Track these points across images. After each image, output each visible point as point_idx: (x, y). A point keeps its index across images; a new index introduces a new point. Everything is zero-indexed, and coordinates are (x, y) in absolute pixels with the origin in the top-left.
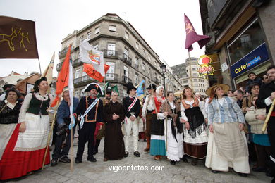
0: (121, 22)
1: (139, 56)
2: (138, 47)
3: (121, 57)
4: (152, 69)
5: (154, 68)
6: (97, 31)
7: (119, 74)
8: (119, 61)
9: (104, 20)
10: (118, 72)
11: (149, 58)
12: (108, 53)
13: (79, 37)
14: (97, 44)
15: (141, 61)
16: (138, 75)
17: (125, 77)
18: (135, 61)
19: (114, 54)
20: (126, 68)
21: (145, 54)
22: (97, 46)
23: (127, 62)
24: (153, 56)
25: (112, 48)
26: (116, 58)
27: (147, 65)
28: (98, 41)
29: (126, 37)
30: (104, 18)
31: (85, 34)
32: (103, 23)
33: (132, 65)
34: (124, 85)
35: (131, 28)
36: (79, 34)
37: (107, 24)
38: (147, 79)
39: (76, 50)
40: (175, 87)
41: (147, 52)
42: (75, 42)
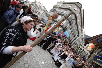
0: (80, 9)
1: (76, 23)
2: (79, 21)
3: (70, 20)
4: (77, 31)
5: (78, 31)
6: (70, 6)
8: (68, 21)
9: (75, 4)
10: (65, 24)
11: (80, 27)
14: (67, 11)
15: (76, 26)
16: (71, 29)
17: (66, 28)
19: (69, 18)
20: (68, 25)
21: (79, 24)
22: (66, 11)
23: (70, 23)
24: (82, 27)
27: (76, 28)
29: (78, 15)
30: (76, 3)
31: (66, 5)
32: (74, 5)
33: (71, 25)
35: (82, 13)
36: (64, 3)
37: (75, 6)
38: (72, 32)
39: (59, 8)
40: (80, 42)
41: (81, 24)
42: (61, 5)
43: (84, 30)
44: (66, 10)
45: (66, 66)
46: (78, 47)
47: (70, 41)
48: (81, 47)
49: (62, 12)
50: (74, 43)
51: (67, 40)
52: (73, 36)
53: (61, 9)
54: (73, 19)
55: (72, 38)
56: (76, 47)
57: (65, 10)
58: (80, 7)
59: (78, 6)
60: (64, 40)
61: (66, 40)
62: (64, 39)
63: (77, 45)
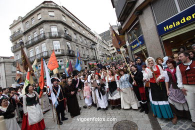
0: (56, 8)
1: (76, 32)
2: (74, 25)
3: (63, 36)
4: (87, 40)
5: (88, 39)
6: (39, 17)
7: (64, 49)
8: (62, 39)
9: (43, 7)
10: (63, 48)
11: (84, 32)
12: (53, 34)
13: (24, 23)
15: (78, 35)
16: (78, 46)
17: (70, 51)
18: (74, 37)
19: (57, 34)
20: (68, 43)
21: (80, 29)
22: (42, 29)
23: (68, 38)
24: (87, 30)
25: (54, 30)
26: (60, 37)
27: (83, 38)
28: (42, 26)
29: (64, 19)
30: (43, 5)
31: (29, 20)
32: (43, 10)
33: (73, 40)
34: (69, 56)
35: (66, 12)
36: (24, 20)
37: (46, 10)
38: (85, 48)
39: (25, 33)
40: (105, 48)
41: (81, 27)
42: (22, 28)
43: (92, 31)
44: (39, 27)
45: (125, 93)
46: (109, 56)
47: (94, 59)
48: (112, 52)
49: (38, 37)
50: (101, 57)
51: (91, 63)
52: (90, 50)
53: (31, 33)
54: (65, 31)
55: (92, 55)
56: (108, 58)
57: (37, 29)
58: (54, 7)
59: (50, 6)
60: (86, 68)
61: (89, 64)
62: (86, 66)
63: (106, 55)
